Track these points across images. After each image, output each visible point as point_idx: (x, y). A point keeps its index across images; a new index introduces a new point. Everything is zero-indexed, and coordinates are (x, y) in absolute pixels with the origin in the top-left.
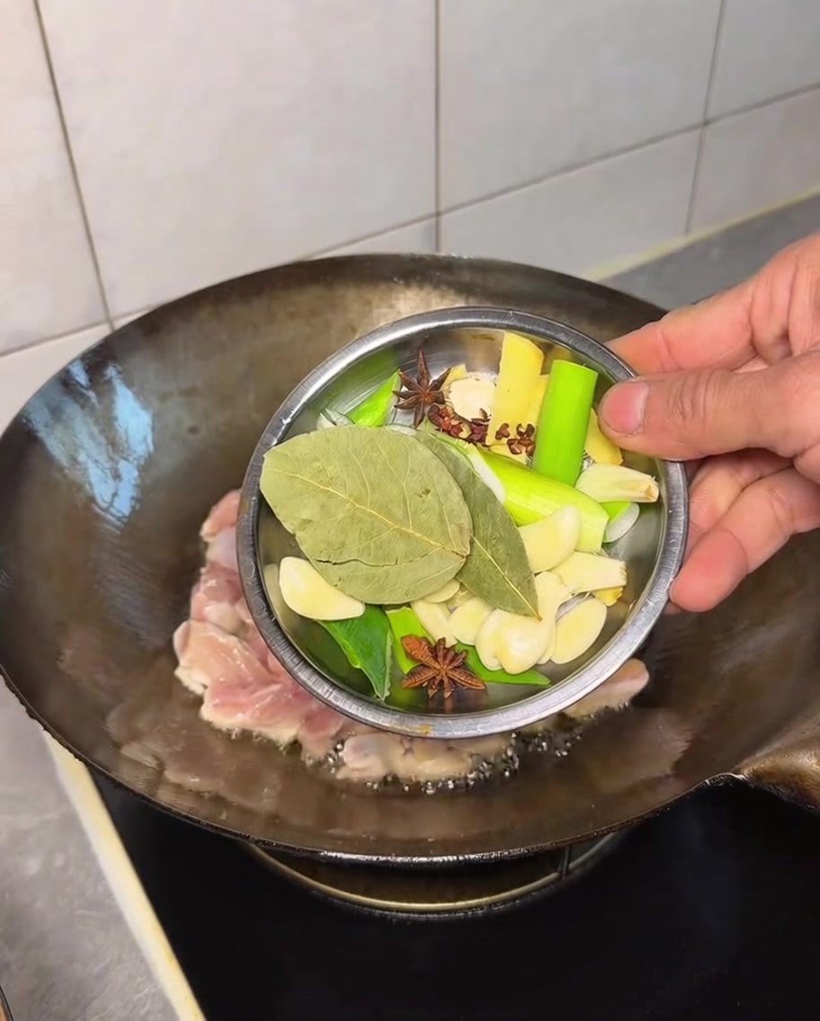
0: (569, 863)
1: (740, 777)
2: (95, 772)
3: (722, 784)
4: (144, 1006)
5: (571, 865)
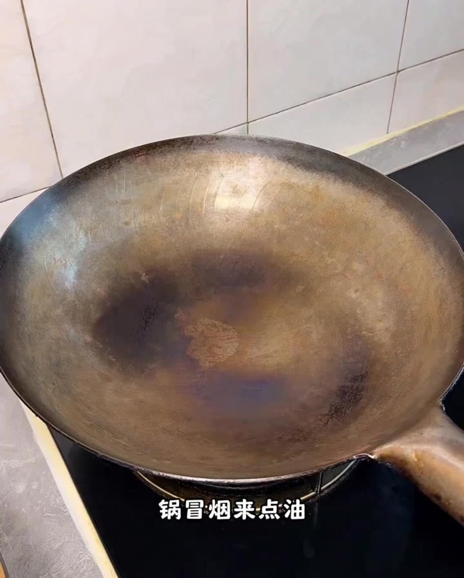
0: (321, 486)
1: (373, 457)
3: (363, 459)
4: (83, 567)
5: (322, 488)
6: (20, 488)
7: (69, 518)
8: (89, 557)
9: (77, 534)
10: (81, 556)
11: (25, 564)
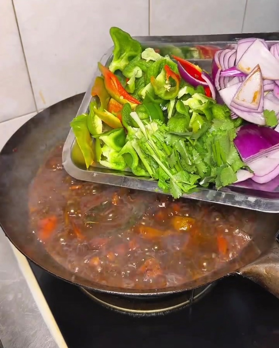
0: (193, 297)
1: (239, 274)
2: (30, 261)
4: (48, 345)
5: (194, 298)
6: (11, 297)
7: (40, 316)
8: (52, 339)
9: (45, 325)
10: (47, 339)
11: (13, 343)
